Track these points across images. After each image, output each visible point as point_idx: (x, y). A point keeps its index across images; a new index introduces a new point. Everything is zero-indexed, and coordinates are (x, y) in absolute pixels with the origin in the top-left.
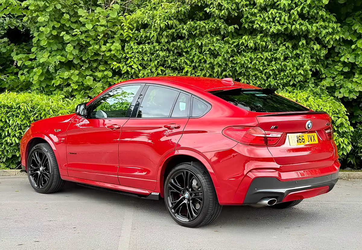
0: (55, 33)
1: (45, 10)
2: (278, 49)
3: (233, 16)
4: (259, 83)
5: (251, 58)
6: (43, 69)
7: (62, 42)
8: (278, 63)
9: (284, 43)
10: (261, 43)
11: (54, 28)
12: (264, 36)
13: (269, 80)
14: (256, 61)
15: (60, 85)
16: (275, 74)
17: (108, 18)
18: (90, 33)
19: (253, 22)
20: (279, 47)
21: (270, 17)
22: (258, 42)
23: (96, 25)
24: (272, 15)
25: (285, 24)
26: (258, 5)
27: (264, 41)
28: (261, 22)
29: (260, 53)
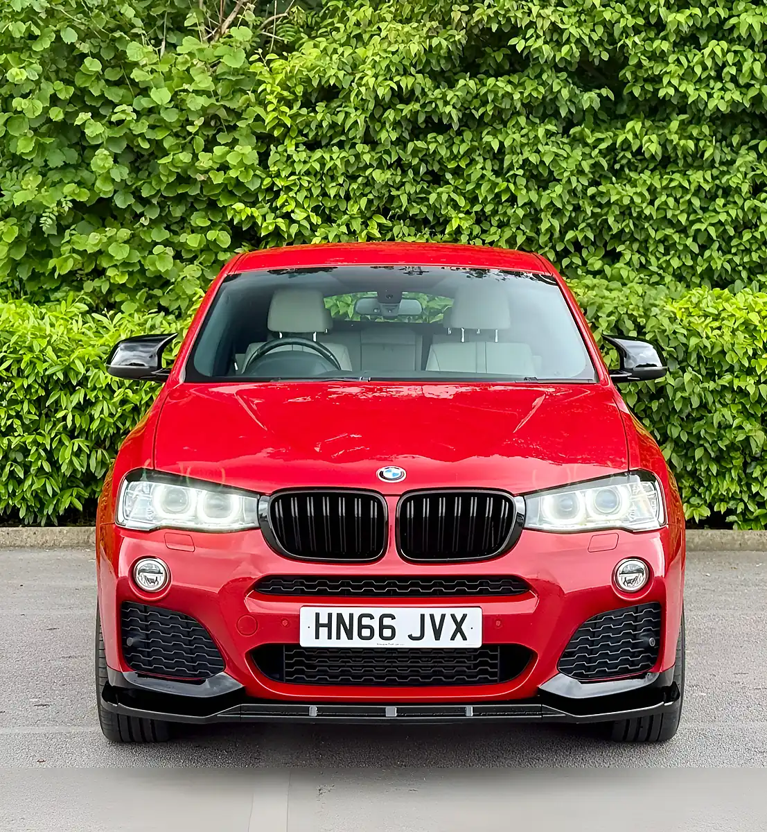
0: (57, 116)
1: (30, 49)
2: (733, 162)
3: (597, 62)
4: (676, 263)
5: (651, 190)
6: (22, 226)
7: (77, 143)
8: (735, 203)
9: (753, 143)
10: (682, 142)
11: (54, 100)
12: (690, 122)
13: (707, 254)
14: (668, 196)
15: (72, 273)
16: (726, 237)
17: (219, 70)
18: (163, 115)
19: (657, 80)
20: (737, 153)
21: (709, 63)
22: (672, 141)
23: (181, 91)
24: (713, 58)
25: (753, 85)
26: (671, 28)
27: (691, 137)
28: (682, 78)
29: (678, 172)
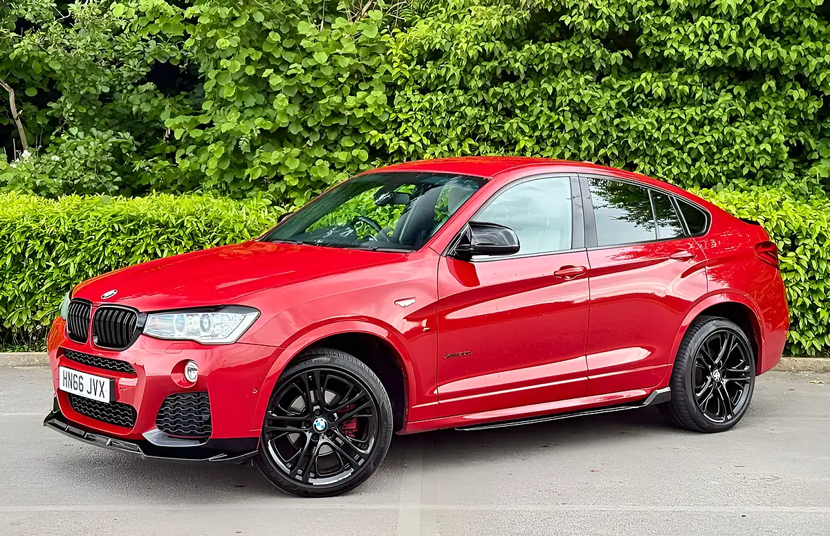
0: (250, 72)
1: (232, 26)
2: (716, 100)
3: (621, 32)
4: (675, 171)
5: (658, 120)
6: (227, 146)
7: (264, 91)
8: (717, 129)
9: (729, 87)
10: (680, 87)
11: (249, 61)
12: (686, 74)
13: (698, 164)
14: (670, 124)
15: (261, 178)
16: (710, 153)
17: (360, 40)
18: (322, 71)
19: (662, 44)
20: (718, 95)
21: (700, 32)
22: (674, 86)
23: (334, 54)
24: (703, 29)
25: (731, 47)
26: (673, 8)
27: (686, 83)
28: (680, 43)
29: (677, 108)
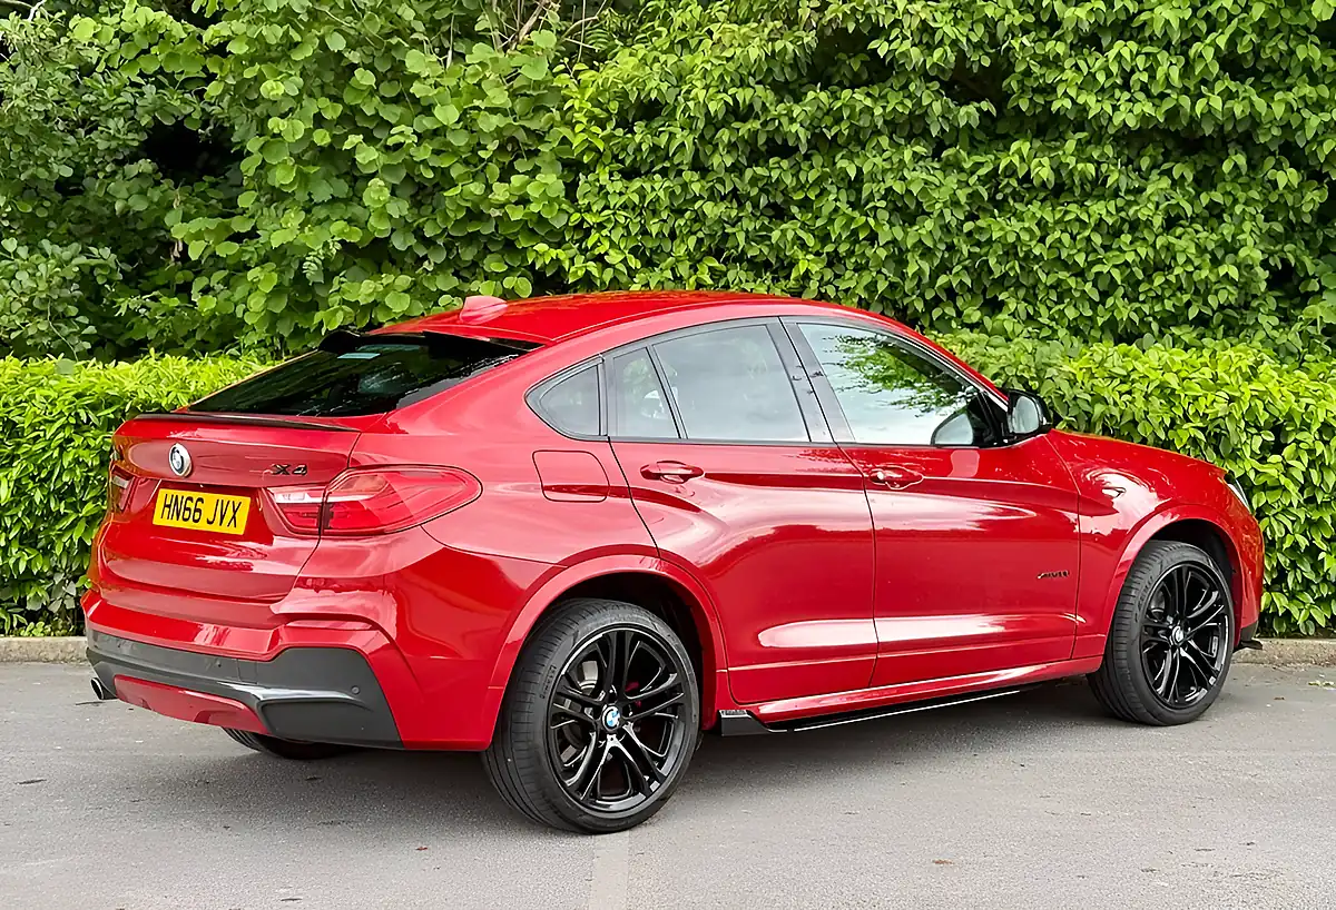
0: (322, 140)
1: (289, 58)
2: (1141, 190)
3: (975, 69)
4: (1071, 313)
5: (1041, 223)
6: (283, 272)
7: (347, 173)
8: (1144, 239)
9: (1166, 166)
10: (1080, 166)
11: (319, 120)
12: (1089, 142)
13: (1110, 302)
14: (1062, 232)
15: (343, 328)
16: (1132, 281)
17: (516, 83)
18: (450, 138)
19: (1050, 90)
20: (1147, 179)
21: (1114, 69)
22: (1068, 164)
23: (471, 108)
24: (1120, 63)
25: (1169, 95)
26: (1068, 25)
27: (1090, 160)
28: (1080, 88)
29: (1075, 202)
